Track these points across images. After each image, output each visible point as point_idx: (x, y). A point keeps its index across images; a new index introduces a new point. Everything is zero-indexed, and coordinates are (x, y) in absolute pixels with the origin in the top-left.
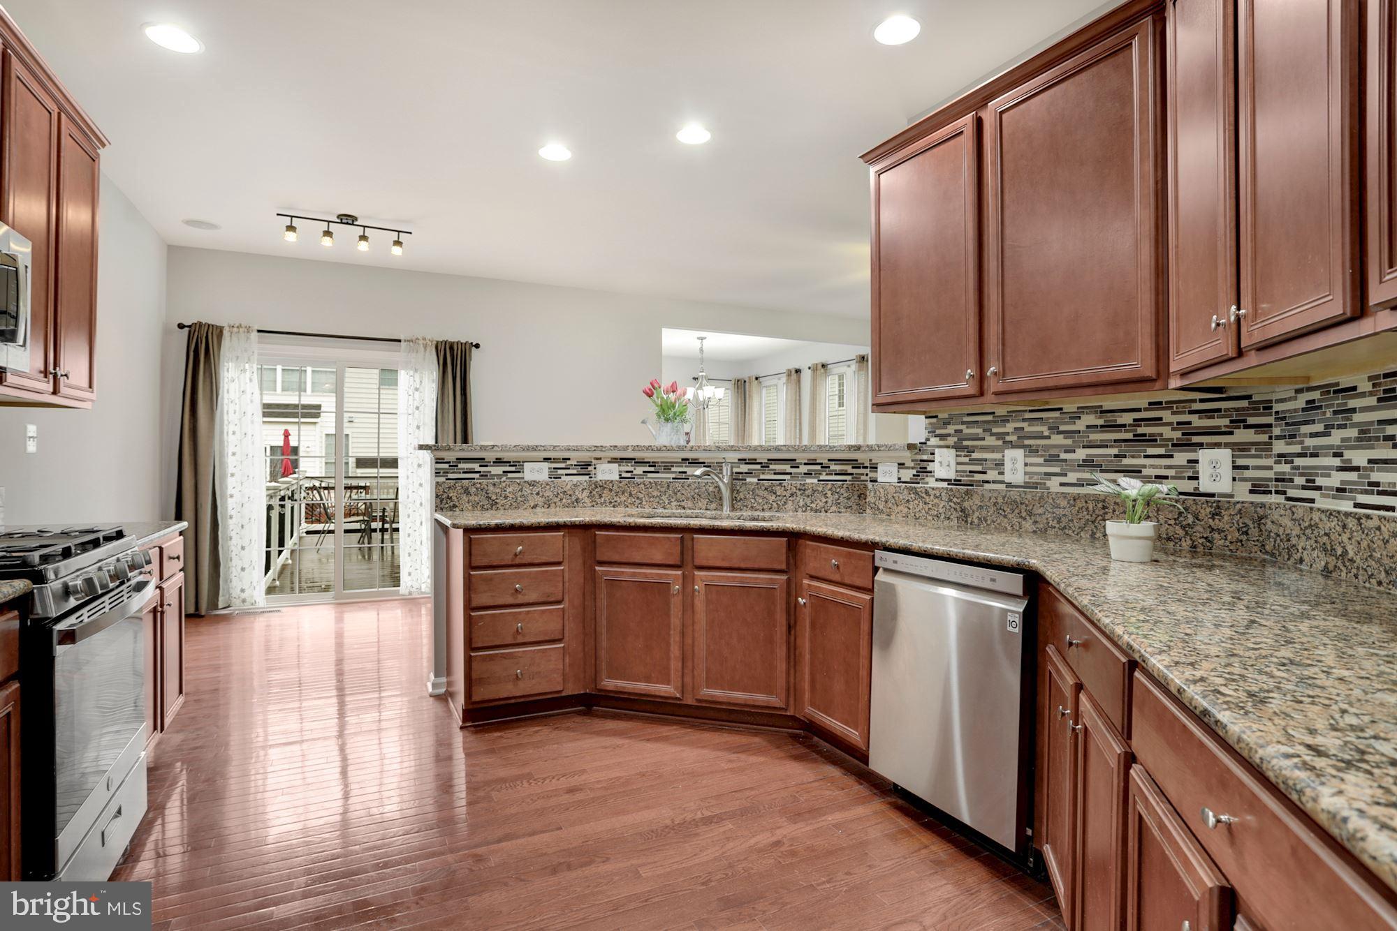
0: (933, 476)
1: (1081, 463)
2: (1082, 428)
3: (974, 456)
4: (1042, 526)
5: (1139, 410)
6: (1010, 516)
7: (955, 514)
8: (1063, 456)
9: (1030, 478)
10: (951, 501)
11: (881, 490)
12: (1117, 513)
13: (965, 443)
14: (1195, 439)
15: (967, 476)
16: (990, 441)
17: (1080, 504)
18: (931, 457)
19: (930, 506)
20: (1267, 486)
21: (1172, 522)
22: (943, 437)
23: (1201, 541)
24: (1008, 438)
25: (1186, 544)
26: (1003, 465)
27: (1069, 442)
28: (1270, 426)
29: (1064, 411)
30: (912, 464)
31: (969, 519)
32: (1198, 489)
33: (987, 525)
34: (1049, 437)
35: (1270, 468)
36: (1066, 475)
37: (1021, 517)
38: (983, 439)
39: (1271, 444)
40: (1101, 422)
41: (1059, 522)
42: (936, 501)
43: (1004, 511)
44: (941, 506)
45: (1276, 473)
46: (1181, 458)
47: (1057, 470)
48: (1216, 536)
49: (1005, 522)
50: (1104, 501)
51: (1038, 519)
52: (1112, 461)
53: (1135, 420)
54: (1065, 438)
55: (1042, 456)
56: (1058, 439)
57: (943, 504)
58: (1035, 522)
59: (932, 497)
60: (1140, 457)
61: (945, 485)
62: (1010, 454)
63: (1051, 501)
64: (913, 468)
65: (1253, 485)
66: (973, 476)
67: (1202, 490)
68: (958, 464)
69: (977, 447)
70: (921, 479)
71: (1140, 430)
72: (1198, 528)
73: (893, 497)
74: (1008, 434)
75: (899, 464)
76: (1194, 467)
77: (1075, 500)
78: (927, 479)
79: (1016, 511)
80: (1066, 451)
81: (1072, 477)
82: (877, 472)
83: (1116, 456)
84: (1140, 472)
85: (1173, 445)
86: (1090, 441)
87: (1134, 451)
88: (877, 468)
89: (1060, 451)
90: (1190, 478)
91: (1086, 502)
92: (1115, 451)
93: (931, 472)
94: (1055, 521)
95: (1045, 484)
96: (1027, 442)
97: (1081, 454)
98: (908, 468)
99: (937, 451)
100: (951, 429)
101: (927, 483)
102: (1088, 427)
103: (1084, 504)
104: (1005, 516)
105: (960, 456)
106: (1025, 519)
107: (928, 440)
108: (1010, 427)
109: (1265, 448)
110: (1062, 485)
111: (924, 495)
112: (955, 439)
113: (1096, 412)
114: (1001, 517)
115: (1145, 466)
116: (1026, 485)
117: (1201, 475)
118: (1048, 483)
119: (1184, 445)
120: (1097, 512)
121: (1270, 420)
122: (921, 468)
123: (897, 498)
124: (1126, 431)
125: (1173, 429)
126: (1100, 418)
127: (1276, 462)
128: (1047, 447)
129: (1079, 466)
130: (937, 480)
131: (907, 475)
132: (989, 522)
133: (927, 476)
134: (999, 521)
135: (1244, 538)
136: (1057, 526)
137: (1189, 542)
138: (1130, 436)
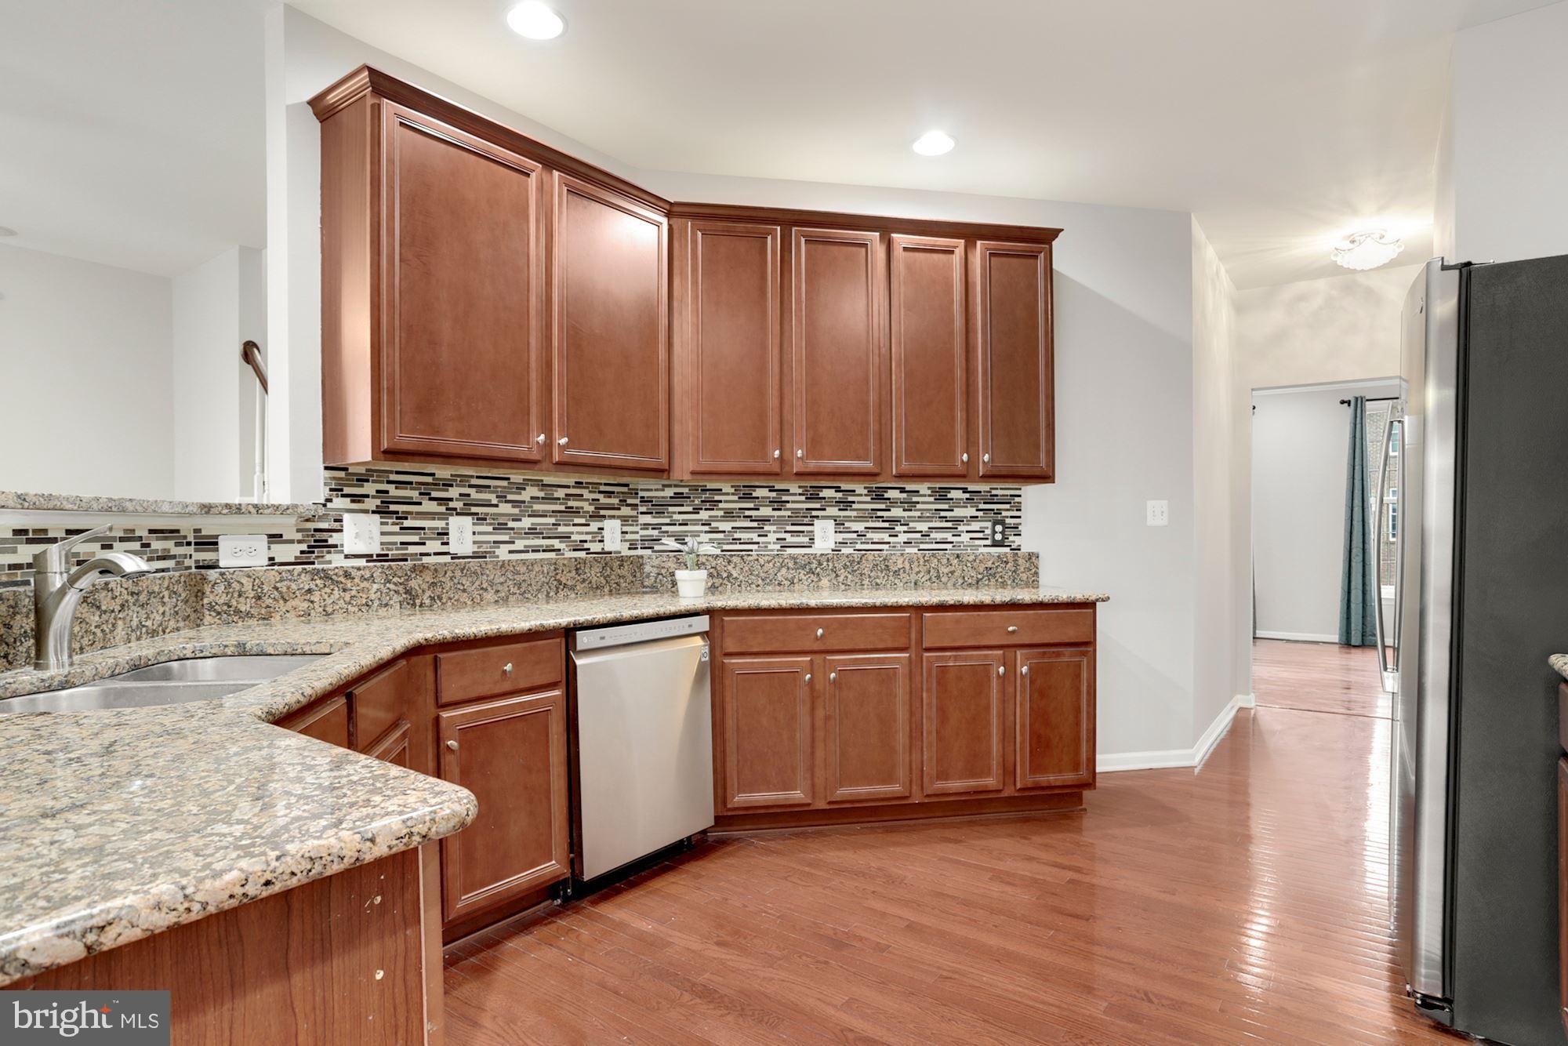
0: (342, 552)
1: (527, 531)
2: (528, 499)
3: (407, 523)
4: (503, 594)
5: (568, 487)
6: (469, 589)
7: (396, 598)
8: (511, 524)
9: (479, 547)
10: (389, 582)
11: (244, 580)
12: (565, 572)
13: (393, 508)
14: (602, 512)
15: (397, 549)
16: (429, 506)
17: (537, 568)
18: (336, 525)
19: (354, 593)
20: (636, 544)
21: (599, 575)
22: (356, 498)
23: (614, 586)
24: (451, 505)
25: (606, 590)
26: (447, 534)
27: (516, 511)
28: (637, 505)
29: (511, 481)
30: (299, 536)
31: (418, 602)
32: (603, 549)
33: (443, 604)
34: (497, 506)
35: (638, 533)
36: (513, 543)
37: (482, 589)
38: (420, 504)
39: (637, 517)
40: (542, 494)
41: (519, 588)
42: (365, 584)
43: (464, 585)
44: (374, 590)
45: (641, 536)
46: (594, 526)
47: (506, 538)
48: (622, 581)
49: (464, 597)
50: (555, 564)
51: (500, 588)
52: (551, 529)
53: (566, 495)
54: (513, 507)
55: (491, 524)
56: (505, 508)
57: (375, 586)
58: (497, 591)
59: (357, 580)
60: (569, 525)
61: (362, 562)
62: (455, 522)
63: (512, 569)
64: (299, 542)
65: (630, 544)
66: (407, 549)
67: (606, 549)
68: (382, 534)
69: (410, 513)
70: (318, 557)
71: (570, 503)
72: (613, 577)
73: (276, 589)
74: (451, 500)
75: (270, 536)
76: (601, 533)
77: (532, 565)
78: (328, 557)
79: (478, 583)
80: (513, 520)
81: (520, 544)
82: (217, 550)
83: (554, 524)
84: (570, 537)
85: (590, 516)
86: (534, 511)
87: (565, 520)
88: (216, 543)
89: (509, 520)
90: (600, 541)
91: (542, 566)
92: (552, 520)
93: (336, 546)
94: (516, 587)
95: (494, 552)
96: (474, 509)
97: (527, 523)
98: (291, 542)
99: (346, 517)
100: (369, 488)
101: (330, 562)
102: (532, 498)
103: (540, 568)
104: (464, 591)
105: (387, 524)
106: (486, 590)
107: (329, 500)
108: (453, 492)
109: (635, 518)
110: (510, 552)
111: (342, 579)
112: (378, 502)
113: (538, 485)
114: (460, 593)
115: (572, 533)
116: (476, 556)
117: (605, 539)
118: (498, 552)
119: (596, 516)
120: (550, 574)
121: (637, 501)
122: (315, 541)
123: (284, 590)
124: (561, 504)
125: (590, 504)
126: (542, 490)
127: (641, 529)
128: (495, 516)
129: (525, 533)
130: (347, 557)
131: (288, 552)
132: (444, 600)
133: (329, 552)
134: (456, 597)
135: (634, 579)
136: (518, 592)
137: (608, 587)
138: (562, 508)
